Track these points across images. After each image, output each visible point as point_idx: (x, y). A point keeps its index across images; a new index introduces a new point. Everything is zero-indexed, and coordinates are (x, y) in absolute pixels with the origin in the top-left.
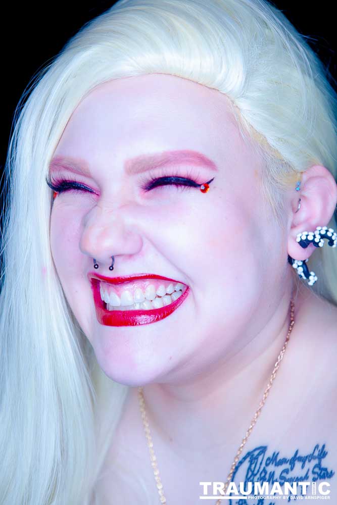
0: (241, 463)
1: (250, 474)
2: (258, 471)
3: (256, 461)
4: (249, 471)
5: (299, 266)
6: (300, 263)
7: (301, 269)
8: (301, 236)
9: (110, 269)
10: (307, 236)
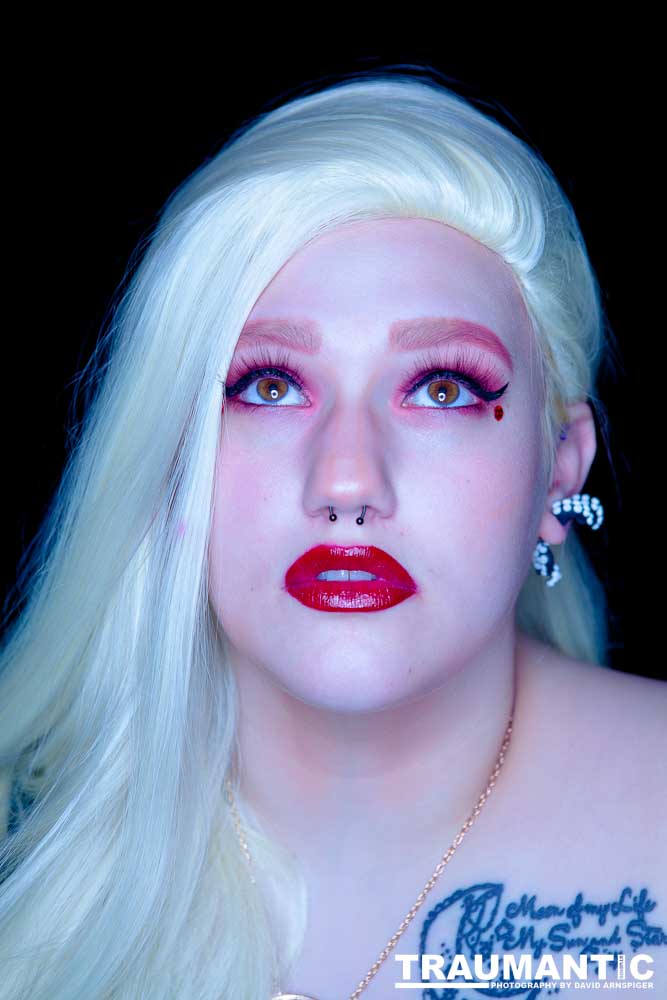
0: (442, 907)
1: (468, 928)
2: (490, 925)
3: (480, 907)
4: (467, 922)
5: (541, 554)
6: (544, 550)
7: (544, 559)
8: (562, 506)
9: (358, 522)
10: (573, 506)
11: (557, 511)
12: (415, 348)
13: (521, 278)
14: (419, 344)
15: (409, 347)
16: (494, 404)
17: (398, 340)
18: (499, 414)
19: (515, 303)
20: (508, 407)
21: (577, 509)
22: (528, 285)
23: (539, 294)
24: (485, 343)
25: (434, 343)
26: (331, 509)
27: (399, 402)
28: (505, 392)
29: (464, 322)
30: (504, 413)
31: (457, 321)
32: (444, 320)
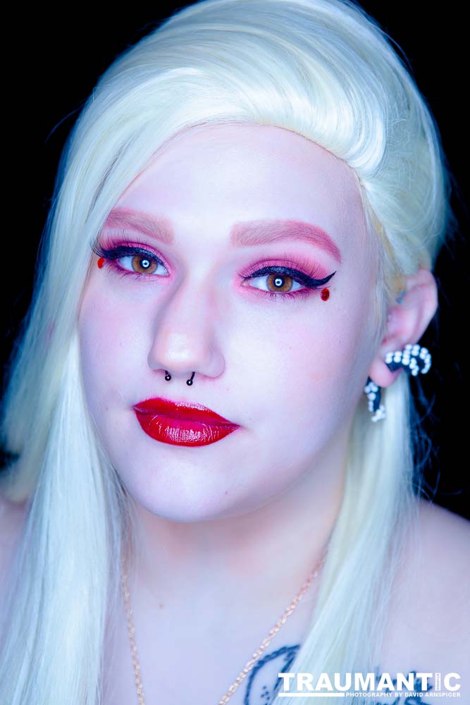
0: (269, 658)
5: (371, 392)
6: (375, 389)
7: (372, 397)
8: (393, 357)
9: (187, 383)
10: (402, 358)
11: (389, 360)
12: (253, 244)
13: (363, 180)
14: (256, 242)
15: (247, 244)
16: (322, 287)
17: (238, 239)
18: (325, 296)
19: (355, 201)
20: (335, 289)
21: (405, 362)
22: (369, 186)
23: (377, 194)
24: (315, 241)
25: (268, 239)
27: (239, 284)
28: (332, 279)
29: (296, 224)
30: (330, 294)
31: (290, 222)
32: (278, 221)
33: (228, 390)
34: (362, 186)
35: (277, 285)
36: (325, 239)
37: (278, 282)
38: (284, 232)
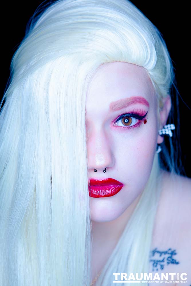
8: (162, 132)
9: (104, 172)
11: (161, 133)
14: (120, 108)
15: (116, 110)
17: (113, 108)
19: (149, 81)
21: (167, 133)
22: (151, 73)
24: (141, 102)
25: (124, 107)
26: (95, 169)
27: (113, 125)
28: (147, 115)
29: (134, 98)
30: (147, 121)
31: (132, 98)
32: (127, 99)
33: (118, 170)
34: (149, 73)
35: (126, 122)
36: (144, 101)
37: (126, 121)
38: (130, 102)
